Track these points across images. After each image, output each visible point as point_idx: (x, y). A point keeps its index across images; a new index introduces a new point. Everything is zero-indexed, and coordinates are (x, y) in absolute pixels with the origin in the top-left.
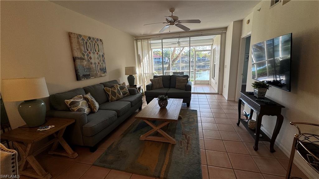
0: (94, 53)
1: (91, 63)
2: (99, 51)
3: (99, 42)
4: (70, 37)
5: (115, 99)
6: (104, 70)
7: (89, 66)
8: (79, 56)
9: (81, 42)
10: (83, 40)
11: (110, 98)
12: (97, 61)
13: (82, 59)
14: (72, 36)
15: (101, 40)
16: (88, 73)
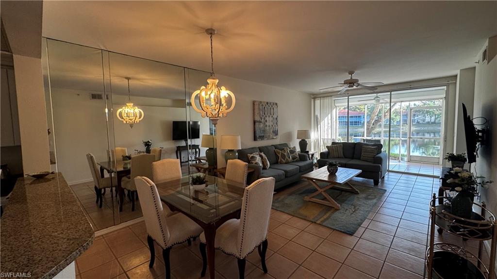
0: (269, 116)
1: (266, 126)
2: (273, 114)
3: (275, 106)
4: (254, 104)
5: (284, 161)
6: (276, 133)
7: (264, 128)
8: (258, 120)
9: (261, 107)
10: (262, 105)
11: (279, 160)
12: (271, 124)
13: (260, 122)
14: (255, 103)
15: (276, 103)
16: (263, 135)
